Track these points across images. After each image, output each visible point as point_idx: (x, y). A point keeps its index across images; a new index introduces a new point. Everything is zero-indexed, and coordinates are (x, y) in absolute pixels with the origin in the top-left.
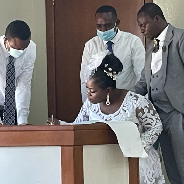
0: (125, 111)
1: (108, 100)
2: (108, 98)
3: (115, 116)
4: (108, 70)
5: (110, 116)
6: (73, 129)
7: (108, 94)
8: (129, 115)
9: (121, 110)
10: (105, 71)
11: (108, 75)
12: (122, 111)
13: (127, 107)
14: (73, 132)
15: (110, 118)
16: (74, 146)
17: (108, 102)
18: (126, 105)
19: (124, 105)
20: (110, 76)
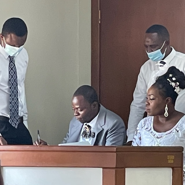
0: (178, 131)
1: (166, 112)
2: (166, 110)
3: (166, 134)
4: (172, 79)
5: (162, 134)
6: (115, 150)
7: (167, 105)
8: (180, 135)
9: (173, 129)
10: (168, 79)
11: (170, 83)
12: (174, 131)
13: (180, 128)
14: (115, 154)
15: (161, 136)
16: (116, 168)
17: (166, 113)
18: (180, 126)
19: (178, 126)
20: (173, 85)
